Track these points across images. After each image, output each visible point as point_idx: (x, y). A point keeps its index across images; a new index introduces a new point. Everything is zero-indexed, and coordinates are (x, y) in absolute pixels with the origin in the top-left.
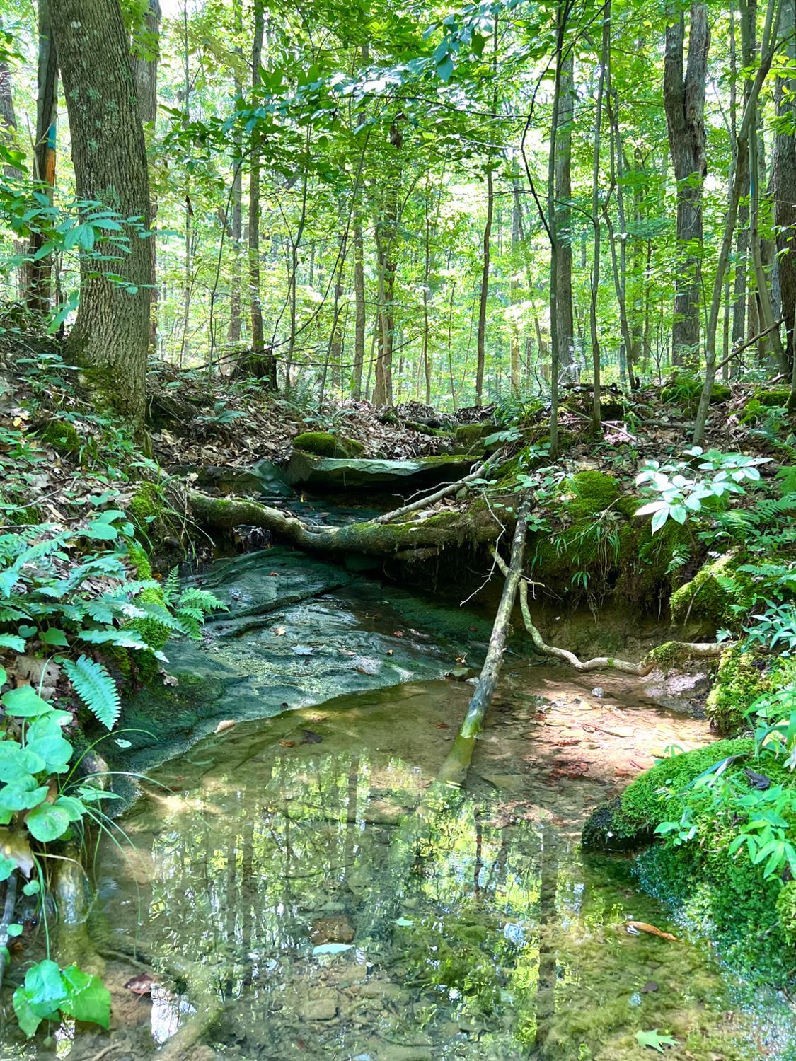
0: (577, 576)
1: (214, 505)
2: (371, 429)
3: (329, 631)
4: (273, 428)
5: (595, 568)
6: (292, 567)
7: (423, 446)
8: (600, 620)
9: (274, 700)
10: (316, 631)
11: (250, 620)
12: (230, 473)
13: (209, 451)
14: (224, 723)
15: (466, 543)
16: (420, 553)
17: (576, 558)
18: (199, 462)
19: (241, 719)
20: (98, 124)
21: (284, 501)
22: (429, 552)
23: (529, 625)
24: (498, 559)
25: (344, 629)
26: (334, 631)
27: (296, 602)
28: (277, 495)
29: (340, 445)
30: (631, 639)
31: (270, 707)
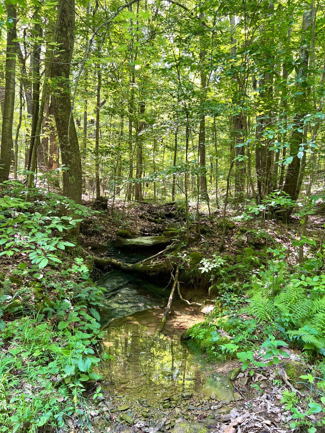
0: (191, 280)
1: (100, 261)
2: (138, 222)
3: (131, 295)
4: (109, 228)
5: (195, 278)
6: (119, 276)
7: (154, 228)
8: (197, 291)
9: (121, 314)
10: (128, 296)
11: (112, 293)
12: (100, 246)
13: (93, 239)
14: (113, 319)
15: (165, 271)
16: (153, 274)
17: (191, 276)
18: (91, 243)
19: (116, 318)
20: (70, 160)
21: (114, 253)
22: (155, 273)
23: (179, 293)
24: (172, 275)
25: (134, 295)
26: (132, 295)
27: (121, 287)
28: (113, 252)
29: (129, 234)
30: (204, 296)
31: (121, 315)
